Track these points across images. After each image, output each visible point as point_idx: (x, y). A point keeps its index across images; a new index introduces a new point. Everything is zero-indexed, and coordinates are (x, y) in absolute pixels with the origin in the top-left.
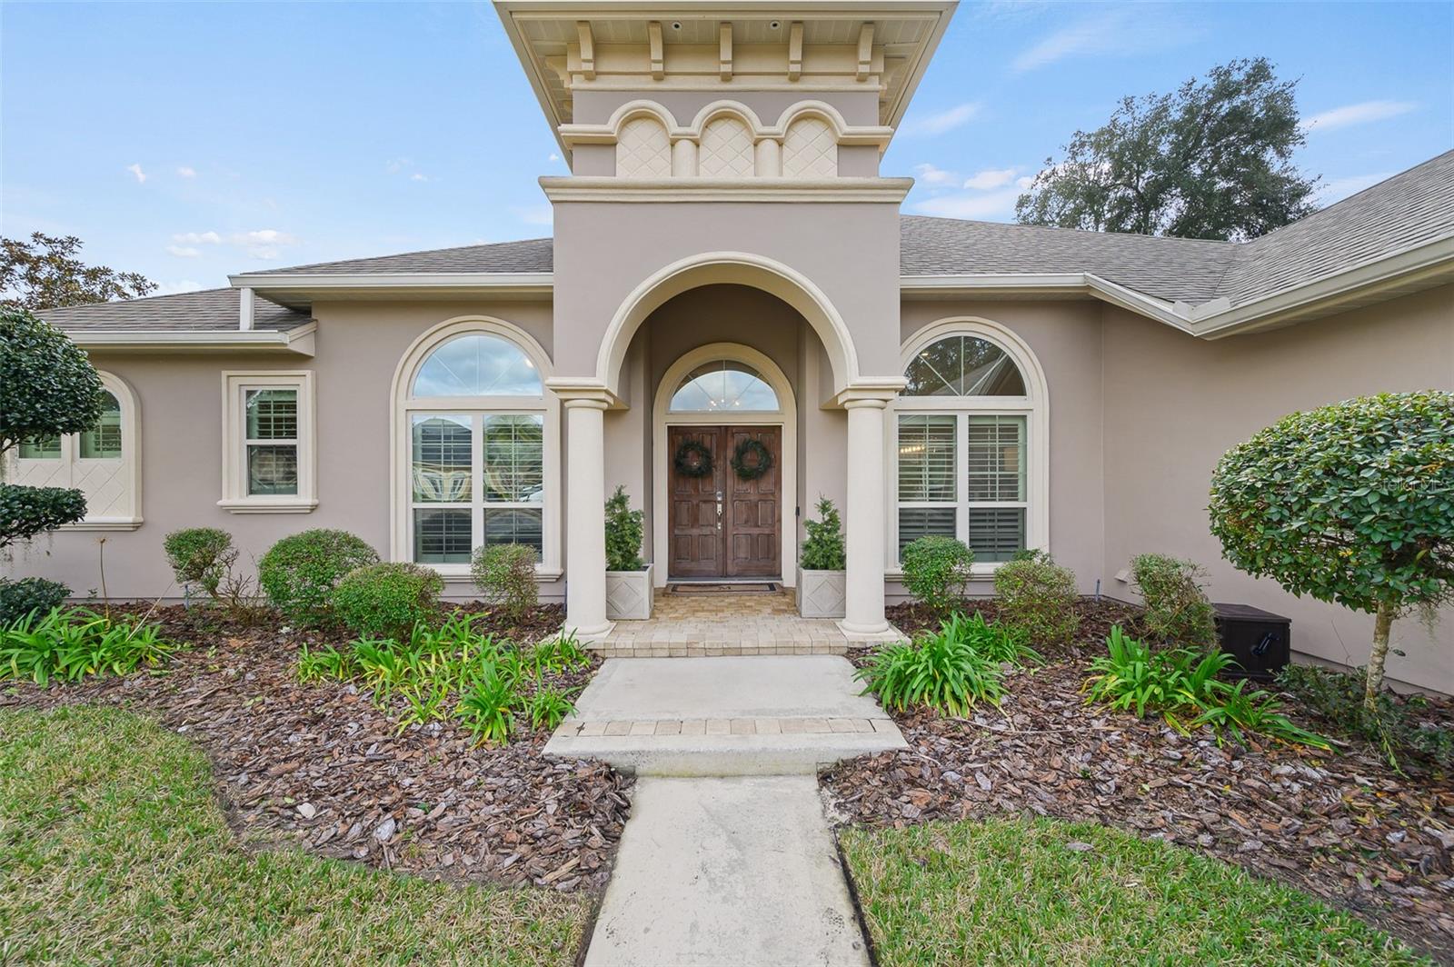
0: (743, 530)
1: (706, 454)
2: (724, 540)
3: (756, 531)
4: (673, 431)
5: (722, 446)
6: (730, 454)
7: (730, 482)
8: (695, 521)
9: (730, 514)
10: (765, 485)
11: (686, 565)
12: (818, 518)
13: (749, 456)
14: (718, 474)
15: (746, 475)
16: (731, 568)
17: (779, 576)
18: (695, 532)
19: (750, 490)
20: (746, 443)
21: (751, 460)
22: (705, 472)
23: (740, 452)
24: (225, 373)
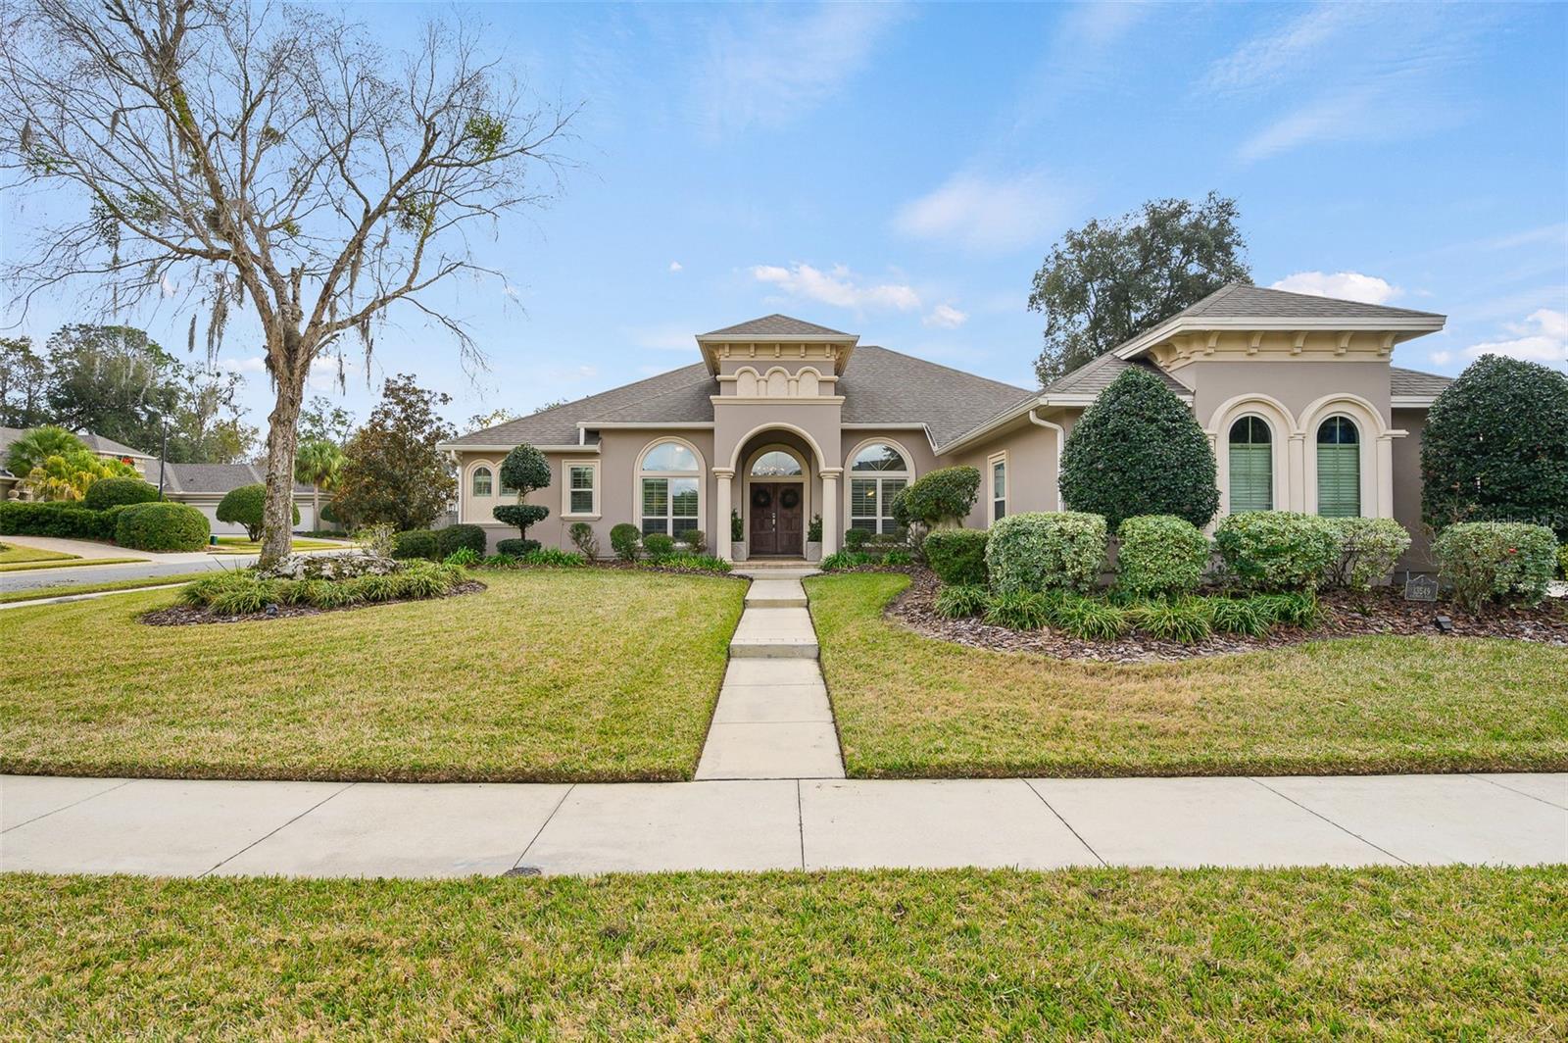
0: (785, 532)
1: (767, 495)
2: (776, 537)
3: (791, 532)
4: (752, 485)
5: (775, 492)
6: (779, 495)
7: (779, 509)
8: (762, 527)
9: (779, 526)
10: (795, 510)
11: (757, 548)
12: (814, 521)
13: (788, 497)
14: (773, 505)
15: (787, 505)
16: (779, 550)
17: (802, 554)
18: (763, 532)
19: (788, 513)
20: (787, 490)
21: (789, 498)
22: (767, 504)
23: (784, 495)
24: (563, 461)
